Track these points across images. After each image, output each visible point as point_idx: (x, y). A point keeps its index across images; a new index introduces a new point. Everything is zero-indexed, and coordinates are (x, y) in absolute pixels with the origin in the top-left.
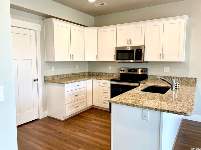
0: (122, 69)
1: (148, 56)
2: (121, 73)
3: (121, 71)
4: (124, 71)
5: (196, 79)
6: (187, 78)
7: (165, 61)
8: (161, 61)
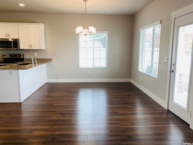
0: (5, 55)
1: (22, 46)
2: (4, 58)
3: (4, 56)
4: (6, 56)
5: (51, 59)
6: (47, 59)
7: (32, 49)
8: (30, 49)
